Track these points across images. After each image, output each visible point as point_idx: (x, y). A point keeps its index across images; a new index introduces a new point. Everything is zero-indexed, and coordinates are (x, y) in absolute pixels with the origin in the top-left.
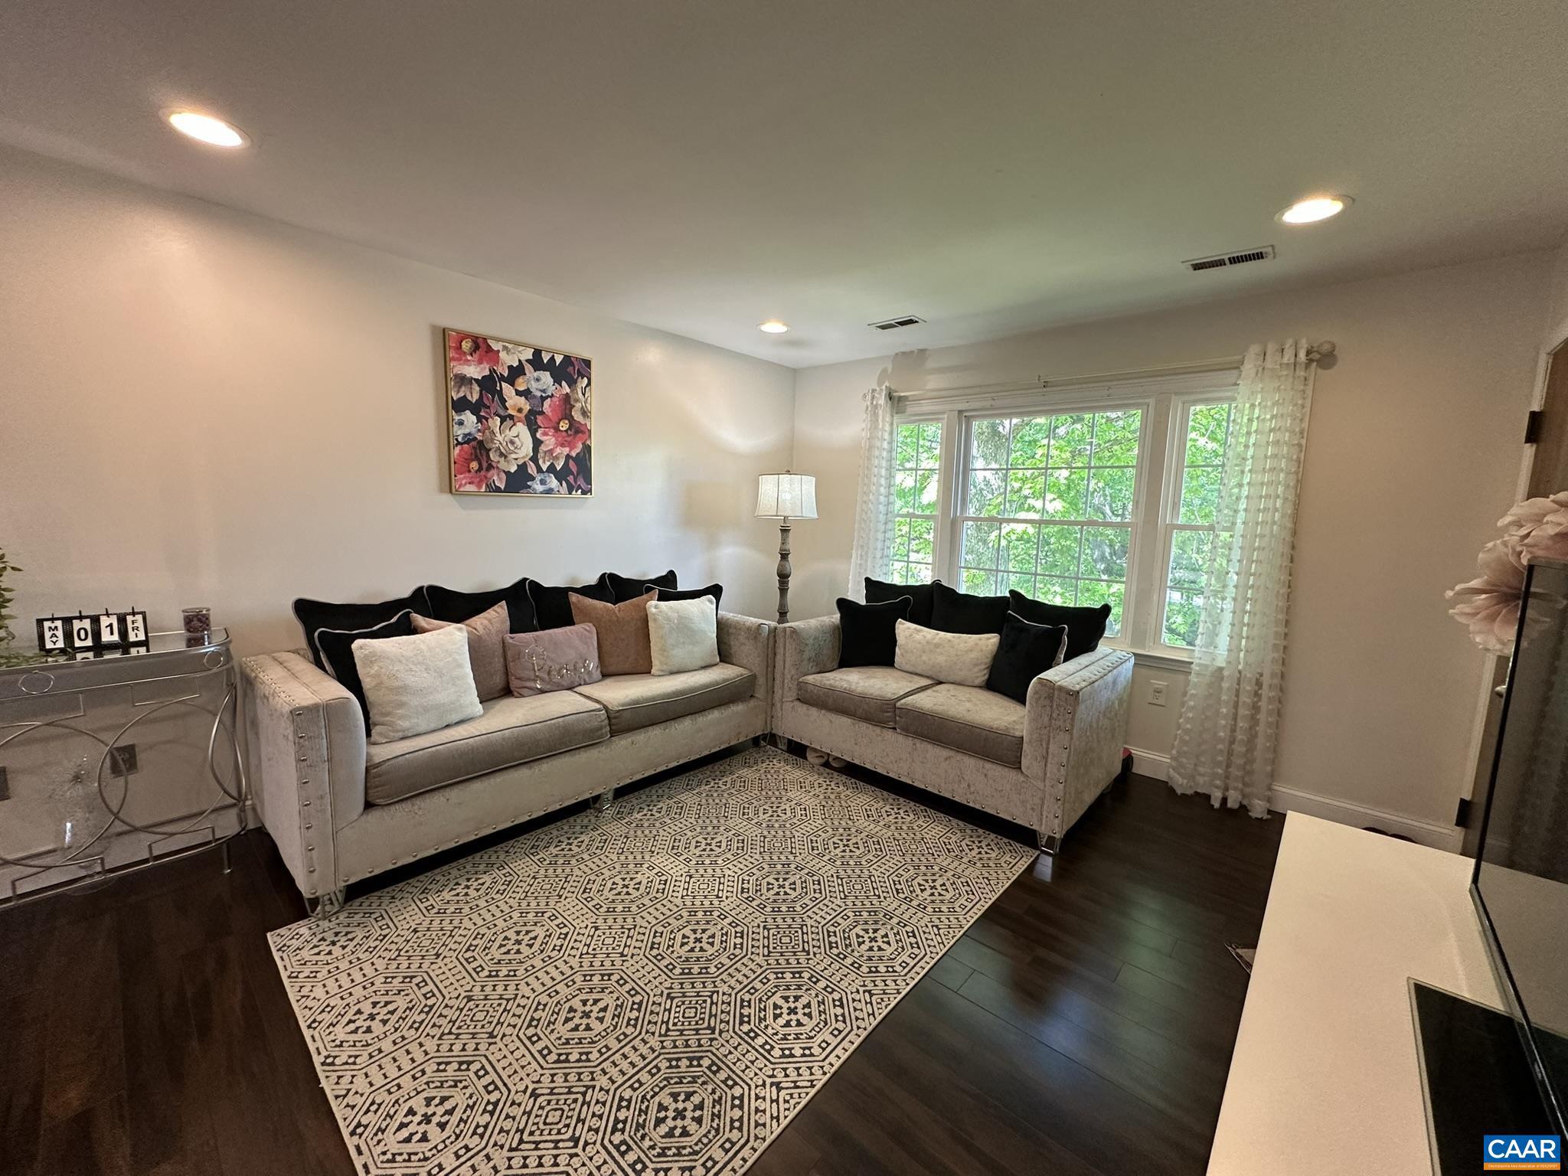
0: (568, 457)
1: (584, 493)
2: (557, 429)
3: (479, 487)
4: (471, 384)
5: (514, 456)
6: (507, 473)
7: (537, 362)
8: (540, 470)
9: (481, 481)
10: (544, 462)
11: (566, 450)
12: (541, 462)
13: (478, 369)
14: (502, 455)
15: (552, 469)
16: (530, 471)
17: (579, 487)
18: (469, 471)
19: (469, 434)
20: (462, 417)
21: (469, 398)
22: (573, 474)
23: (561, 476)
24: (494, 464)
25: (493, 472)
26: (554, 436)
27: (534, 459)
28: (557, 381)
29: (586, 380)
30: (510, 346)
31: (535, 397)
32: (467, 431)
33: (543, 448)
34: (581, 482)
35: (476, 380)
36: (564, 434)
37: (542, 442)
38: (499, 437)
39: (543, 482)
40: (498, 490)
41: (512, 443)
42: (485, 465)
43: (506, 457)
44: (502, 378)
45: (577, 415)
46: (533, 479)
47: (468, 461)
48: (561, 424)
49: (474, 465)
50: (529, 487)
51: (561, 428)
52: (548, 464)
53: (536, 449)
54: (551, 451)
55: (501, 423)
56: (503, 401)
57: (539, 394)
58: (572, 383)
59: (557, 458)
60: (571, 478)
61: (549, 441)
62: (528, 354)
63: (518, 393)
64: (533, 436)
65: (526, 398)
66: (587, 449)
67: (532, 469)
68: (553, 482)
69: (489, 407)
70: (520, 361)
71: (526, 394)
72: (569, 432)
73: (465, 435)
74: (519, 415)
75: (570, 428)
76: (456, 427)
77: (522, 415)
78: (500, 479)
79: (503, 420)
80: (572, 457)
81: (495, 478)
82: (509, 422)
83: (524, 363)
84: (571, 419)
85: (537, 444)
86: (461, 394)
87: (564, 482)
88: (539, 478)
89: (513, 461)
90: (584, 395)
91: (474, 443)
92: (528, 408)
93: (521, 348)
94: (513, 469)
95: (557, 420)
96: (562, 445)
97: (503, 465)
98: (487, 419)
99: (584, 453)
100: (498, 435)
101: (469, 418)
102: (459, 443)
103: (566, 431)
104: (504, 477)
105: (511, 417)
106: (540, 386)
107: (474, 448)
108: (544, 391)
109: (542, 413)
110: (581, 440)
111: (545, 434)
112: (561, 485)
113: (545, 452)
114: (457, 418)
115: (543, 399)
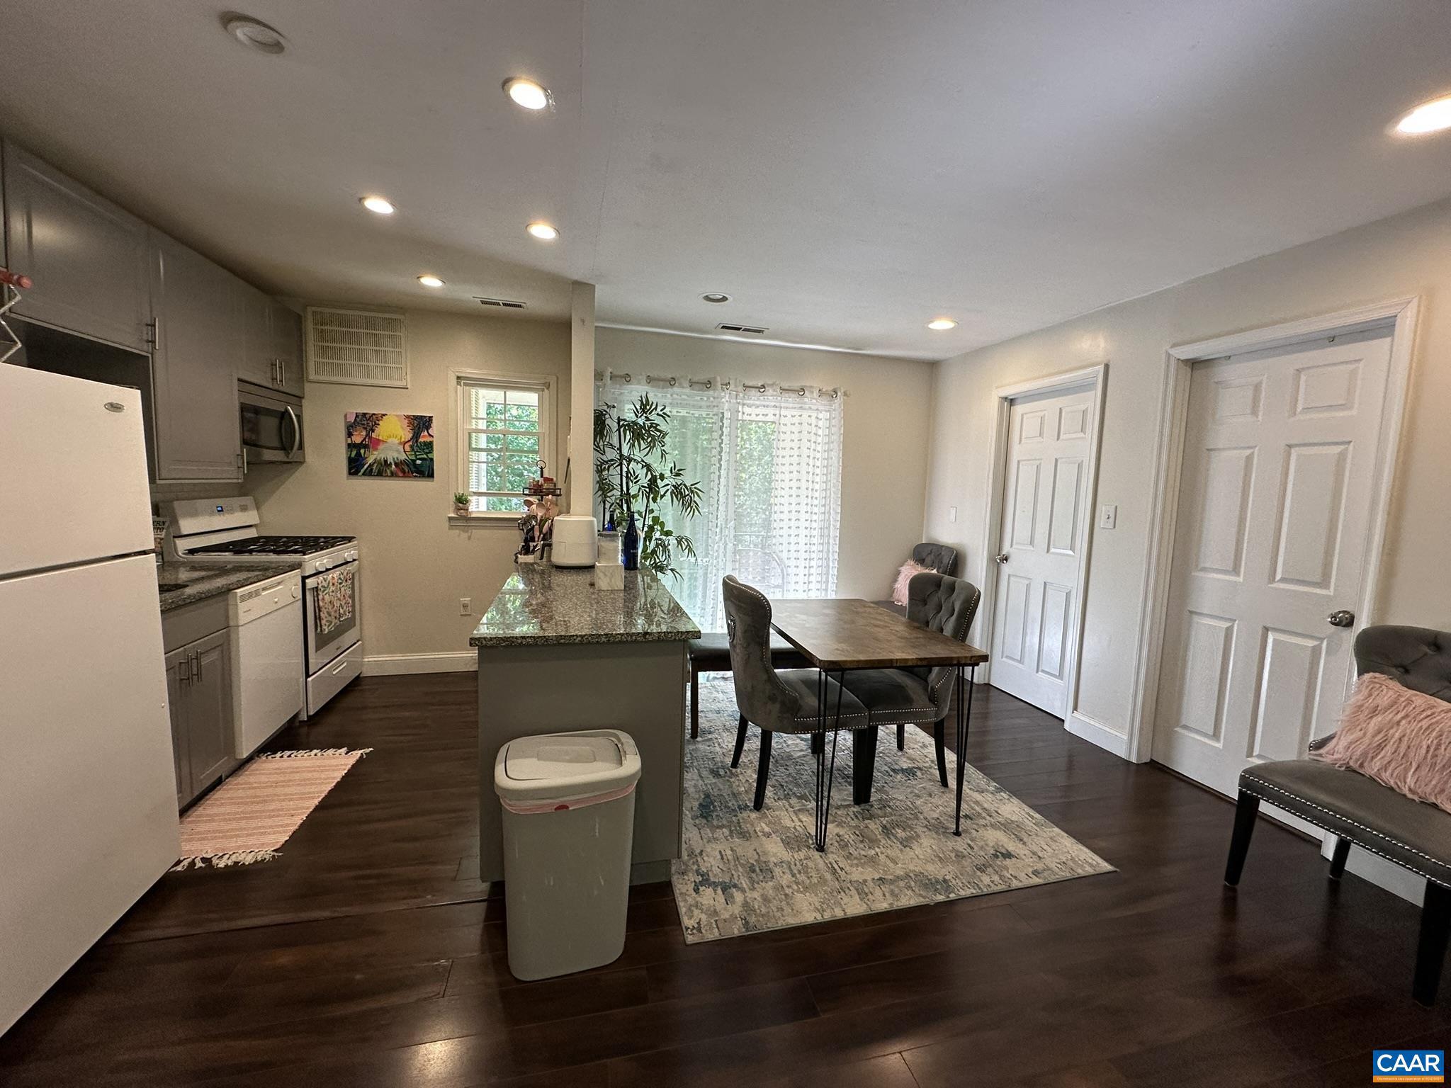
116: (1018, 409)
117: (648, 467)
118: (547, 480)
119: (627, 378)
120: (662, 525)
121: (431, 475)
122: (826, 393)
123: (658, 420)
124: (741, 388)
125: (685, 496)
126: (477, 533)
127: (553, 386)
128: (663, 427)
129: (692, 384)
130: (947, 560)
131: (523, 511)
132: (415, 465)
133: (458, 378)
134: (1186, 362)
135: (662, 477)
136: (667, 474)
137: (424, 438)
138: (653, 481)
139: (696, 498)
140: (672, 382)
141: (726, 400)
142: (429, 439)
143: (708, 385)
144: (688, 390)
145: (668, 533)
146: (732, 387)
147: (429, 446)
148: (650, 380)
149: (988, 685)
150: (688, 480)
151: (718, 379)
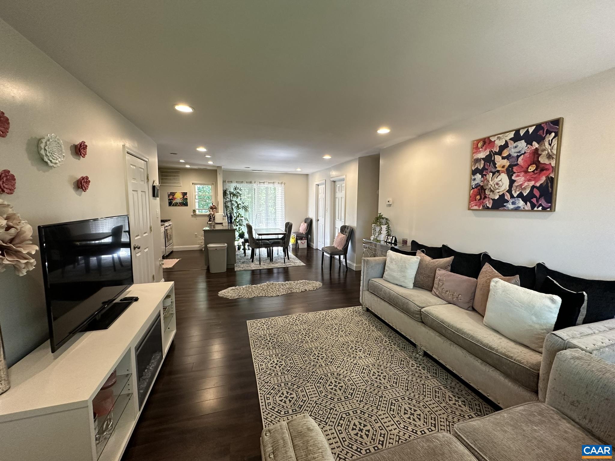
0: (533, 187)
1: (544, 209)
2: (526, 172)
3: (479, 207)
4: (480, 161)
5: (498, 191)
6: (493, 200)
7: (517, 138)
8: (512, 197)
9: (481, 204)
10: (516, 192)
11: (532, 183)
12: (513, 192)
13: (484, 153)
14: (491, 191)
15: (520, 196)
16: (506, 198)
17: (541, 205)
18: (476, 200)
19: (477, 184)
20: (475, 177)
21: (479, 168)
22: (536, 197)
23: (525, 199)
24: (487, 196)
25: (487, 200)
26: (523, 176)
27: (510, 191)
28: (529, 143)
29: (553, 134)
30: (501, 136)
31: (513, 157)
32: (476, 183)
33: (516, 184)
34: (542, 202)
35: (483, 159)
36: (533, 173)
37: (515, 181)
38: (491, 183)
39: (513, 203)
40: (488, 208)
41: (497, 184)
42: (483, 197)
43: (493, 192)
44: (496, 153)
45: (543, 160)
46: (507, 201)
47: (476, 195)
48: (530, 168)
49: (478, 197)
50: (505, 206)
51: (529, 171)
52: (518, 193)
53: (511, 186)
54: (521, 185)
55: (493, 176)
56: (495, 164)
57: (516, 155)
58: (540, 140)
59: (525, 189)
60: (534, 200)
61: (520, 179)
62: (512, 135)
63: (503, 158)
64: (510, 177)
65: (508, 159)
66: (552, 182)
67: (507, 197)
68: (521, 203)
69: (487, 169)
70: (506, 141)
71: (508, 157)
72: (536, 172)
73: (476, 184)
74: (503, 169)
75: (536, 169)
76: (472, 181)
77: (504, 169)
78: (489, 203)
79: (494, 173)
80: (536, 187)
81: (487, 202)
82: (497, 174)
83: (508, 141)
84: (537, 163)
85: (512, 182)
86: (476, 167)
87: (528, 203)
88: (511, 201)
89: (497, 193)
90: (550, 145)
91: (479, 187)
92: (508, 164)
93: (507, 134)
94: (497, 197)
95: (526, 165)
96: (529, 180)
97: (492, 196)
98: (486, 175)
99: (547, 184)
100: (490, 182)
101: (478, 176)
102: (473, 188)
103: (533, 171)
104: (491, 201)
105: (498, 171)
106: (517, 150)
107: (479, 189)
108: (519, 152)
109: (517, 164)
110: (544, 174)
111: (518, 176)
112: (526, 204)
113: (517, 187)
114: (473, 178)
115: (518, 157)
116: (319, 187)
117: (236, 202)
118: (214, 206)
119: (231, 182)
120: (241, 215)
121: (187, 205)
122: (280, 183)
123: (239, 191)
124: (259, 183)
125: (245, 208)
126: (198, 218)
127: (214, 184)
128: (240, 192)
129: (247, 182)
130: (309, 221)
131: (208, 213)
132: (184, 203)
133: (193, 183)
134: (333, 181)
135: (240, 204)
136: (241, 203)
137: (185, 197)
138: (238, 205)
139: (248, 209)
140: (242, 182)
141: (255, 186)
142: (186, 197)
143: (251, 182)
144: (246, 184)
145: (242, 217)
146: (256, 183)
147: (187, 199)
148: (237, 182)
149: (317, 249)
150: (245, 204)
151: (253, 181)
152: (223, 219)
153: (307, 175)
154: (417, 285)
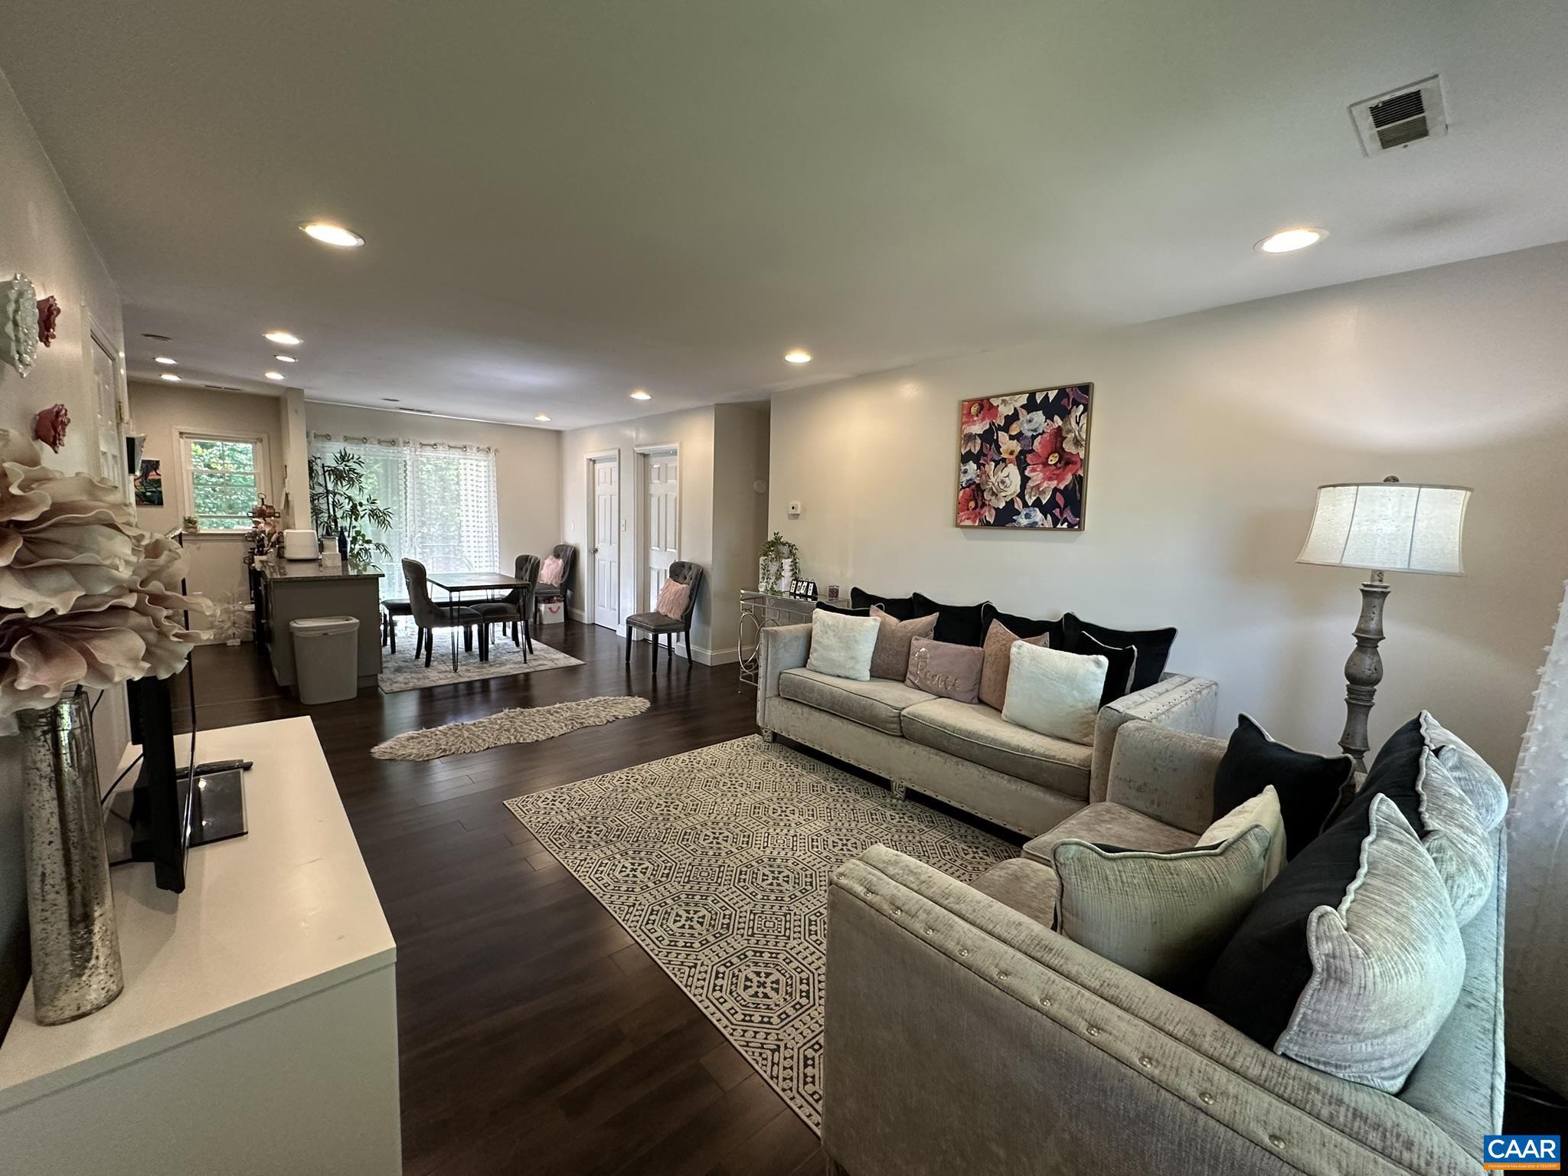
0: (1055, 490)
1: (1071, 526)
2: (1045, 464)
3: (974, 522)
4: (975, 439)
5: (1003, 494)
6: (997, 509)
7: (1031, 406)
8: (1025, 505)
9: (976, 516)
10: (1030, 497)
11: (1053, 484)
12: (1027, 497)
13: (981, 425)
14: (994, 494)
15: (1037, 503)
16: (1016, 507)
17: (1066, 520)
18: (968, 509)
19: (971, 480)
20: (967, 467)
21: (973, 451)
22: (1059, 507)
23: (1045, 510)
24: (987, 503)
25: (986, 509)
26: (1041, 471)
27: (1021, 495)
28: (1049, 417)
29: (1081, 407)
30: (1007, 398)
31: (1026, 437)
32: (969, 478)
33: (1030, 484)
34: (1068, 514)
35: (979, 435)
36: (1054, 467)
37: (1029, 478)
38: (993, 479)
39: (1027, 516)
40: (988, 524)
41: (1003, 482)
42: (980, 504)
43: (996, 495)
44: (1000, 428)
45: (1068, 447)
46: (1018, 513)
47: (968, 501)
48: (1051, 458)
49: (972, 504)
50: (1015, 521)
51: (1050, 463)
52: (1034, 498)
53: (1023, 487)
54: (1038, 486)
55: (995, 467)
56: (998, 447)
57: (1030, 434)
58: (1065, 414)
59: (1043, 492)
60: (1057, 512)
61: (1036, 476)
62: (1023, 400)
63: (1012, 438)
64: (1022, 472)
65: (1018, 441)
66: (1080, 482)
67: (1018, 505)
68: (1038, 516)
69: (986, 455)
70: (1015, 409)
71: (1019, 437)
72: (1059, 465)
73: (968, 481)
74: (1011, 457)
75: (1059, 461)
76: (962, 475)
77: (1013, 457)
78: (990, 515)
79: (997, 463)
80: (1059, 490)
81: (987, 514)
82: (1002, 465)
83: (1019, 409)
84: (1061, 451)
85: (1025, 480)
86: (968, 449)
87: (1049, 516)
88: (1024, 512)
89: (1003, 499)
90: (1078, 423)
91: (973, 486)
92: (1019, 449)
93: (1017, 396)
94: (1002, 505)
95: (1045, 454)
96: (1050, 479)
97: (994, 503)
98: (984, 465)
99: (1074, 485)
100: (992, 477)
101: (972, 466)
102: (963, 488)
103: (1055, 464)
104: (993, 512)
105: (1004, 460)
106: (1032, 426)
107: (973, 490)
108: (1035, 430)
109: (1032, 451)
110: (1071, 471)
111: (1034, 470)
112: (1046, 518)
113: (1032, 488)
114: (963, 468)
115: (1034, 438)
116: (598, 466)
117: (350, 498)
118: (267, 507)
119: (328, 437)
120: (363, 536)
121: (160, 503)
122: (483, 450)
123: (355, 466)
124: (418, 446)
125: (380, 517)
126: (203, 545)
127: (265, 441)
128: (359, 470)
129: (380, 442)
130: (569, 553)
132: (145, 496)
133: (181, 433)
135: (361, 504)
136: (364, 502)
137: (152, 476)
138: (354, 507)
139: (388, 518)
140: (364, 440)
141: (407, 453)
142: (157, 477)
143: (393, 443)
144: (378, 446)
145: (369, 542)
146: (411, 445)
147: (158, 482)
148: (346, 439)
149: (594, 624)
150: (380, 505)
151: (400, 439)
152: (321, 547)
153: (558, 434)
154: (879, 672)
